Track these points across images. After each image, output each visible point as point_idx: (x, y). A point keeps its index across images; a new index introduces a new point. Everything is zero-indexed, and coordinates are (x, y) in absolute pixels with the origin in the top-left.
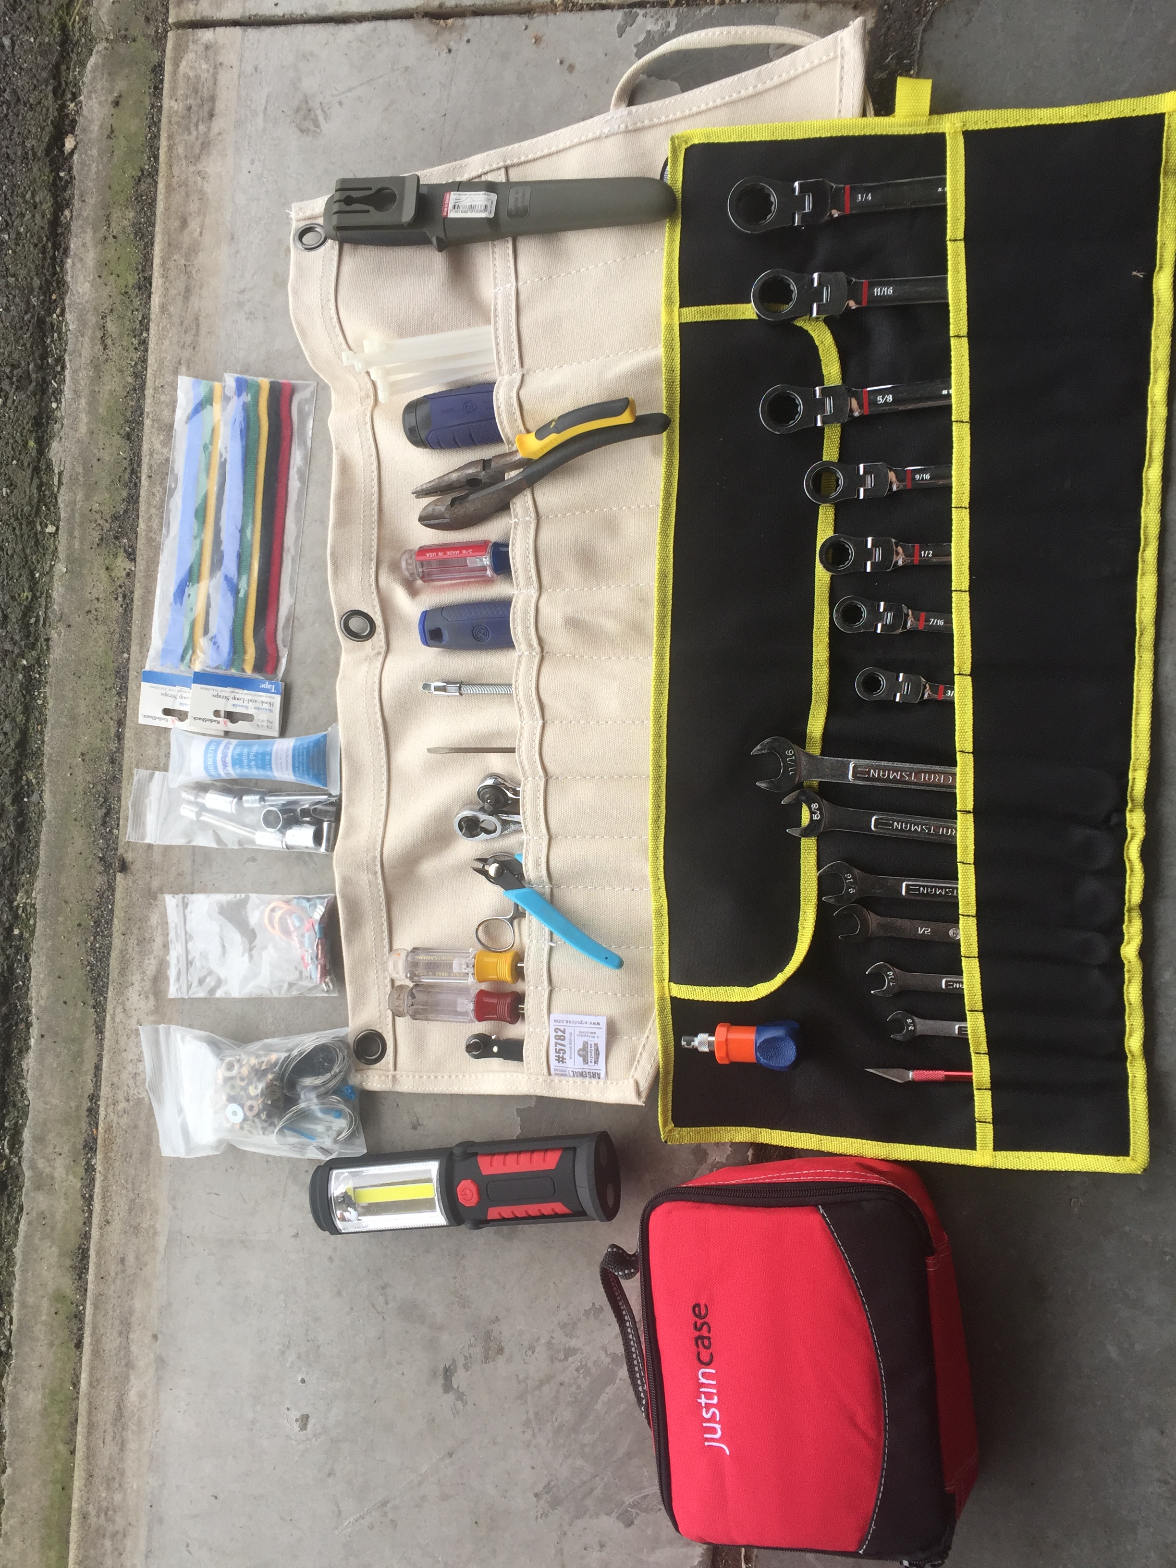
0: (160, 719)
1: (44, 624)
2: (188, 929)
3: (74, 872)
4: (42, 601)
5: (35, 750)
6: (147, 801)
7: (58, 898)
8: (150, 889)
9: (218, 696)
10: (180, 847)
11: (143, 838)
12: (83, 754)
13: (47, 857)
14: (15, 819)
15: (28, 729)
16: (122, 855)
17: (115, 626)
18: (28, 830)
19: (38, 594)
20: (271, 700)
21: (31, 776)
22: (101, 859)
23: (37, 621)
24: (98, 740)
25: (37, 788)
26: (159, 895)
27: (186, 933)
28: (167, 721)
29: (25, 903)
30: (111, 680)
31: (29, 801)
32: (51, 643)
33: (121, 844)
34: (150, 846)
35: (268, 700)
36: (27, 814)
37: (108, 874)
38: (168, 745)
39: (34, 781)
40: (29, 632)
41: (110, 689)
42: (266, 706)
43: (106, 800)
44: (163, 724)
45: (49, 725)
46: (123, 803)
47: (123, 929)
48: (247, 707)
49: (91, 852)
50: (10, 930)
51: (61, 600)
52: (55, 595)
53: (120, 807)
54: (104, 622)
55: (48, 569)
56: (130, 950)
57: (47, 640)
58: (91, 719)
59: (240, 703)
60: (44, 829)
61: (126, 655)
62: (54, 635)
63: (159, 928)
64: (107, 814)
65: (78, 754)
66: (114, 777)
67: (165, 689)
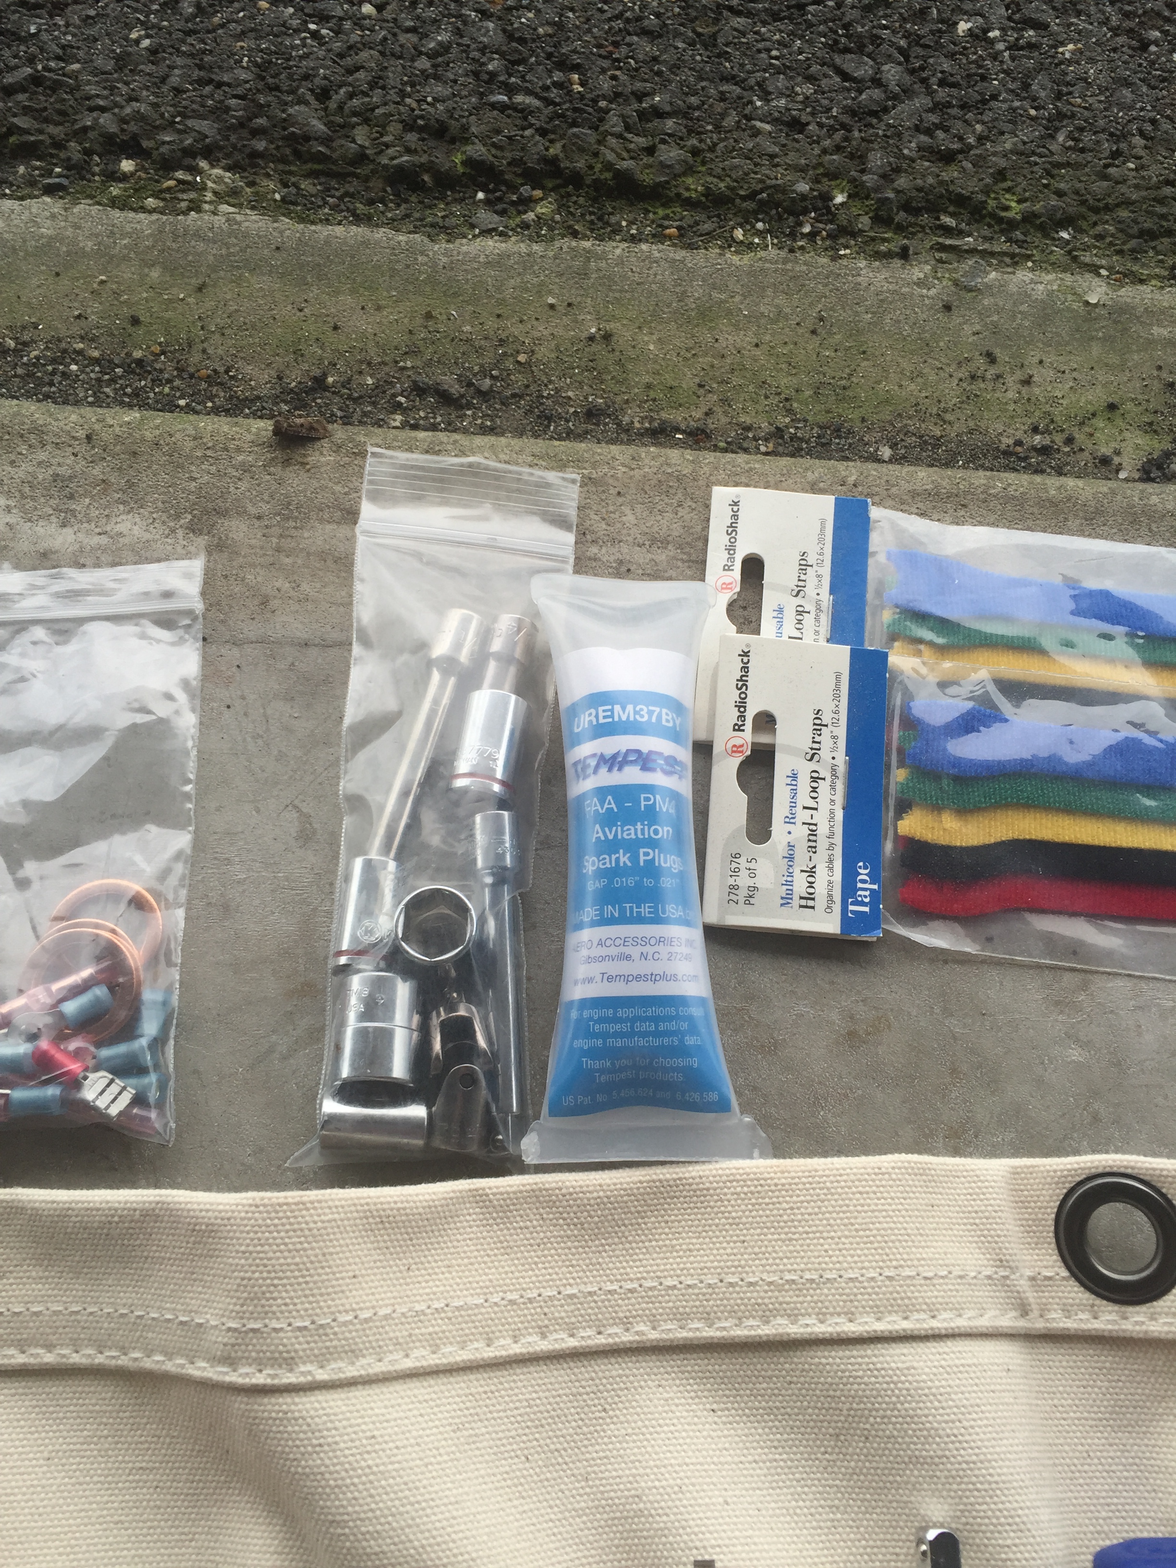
0: (731, 549)
1: (943, 248)
2: (92, 628)
3: (286, 311)
4: (1001, 245)
5: (613, 219)
6: (487, 508)
7: (214, 269)
8: (223, 513)
9: (818, 727)
10: (348, 604)
11: (376, 497)
12: (607, 337)
13: (327, 242)
14: (429, 168)
15: (664, 205)
16: (327, 435)
17: (959, 427)
18: (400, 201)
19: (1018, 234)
20: (821, 902)
21: (543, 209)
22: (319, 383)
23: (947, 231)
24: (647, 379)
25: (512, 223)
26: (202, 541)
27: (81, 621)
28: (727, 568)
29: (204, 188)
30: (815, 413)
31: (476, 203)
32: (897, 263)
33: (360, 434)
34: (351, 516)
35: (821, 888)
36: (443, 198)
37: (277, 399)
38: (655, 575)
39: (530, 216)
40: (917, 212)
41: (790, 411)
42: (800, 885)
43: (484, 395)
44: (716, 556)
45: (681, 254)
46: (479, 440)
47: (106, 436)
48: (790, 820)
49: (341, 354)
50: (133, 149)
51: (1013, 288)
52: (1023, 276)
53: (465, 431)
54: (968, 397)
55: (1087, 260)
56: (42, 456)
57: (904, 254)
58: (705, 361)
59: (804, 799)
60: (402, 238)
61: (886, 452)
62: (918, 272)
63: (104, 540)
64: (445, 398)
65: (611, 326)
66: (549, 419)
67: (820, 563)
